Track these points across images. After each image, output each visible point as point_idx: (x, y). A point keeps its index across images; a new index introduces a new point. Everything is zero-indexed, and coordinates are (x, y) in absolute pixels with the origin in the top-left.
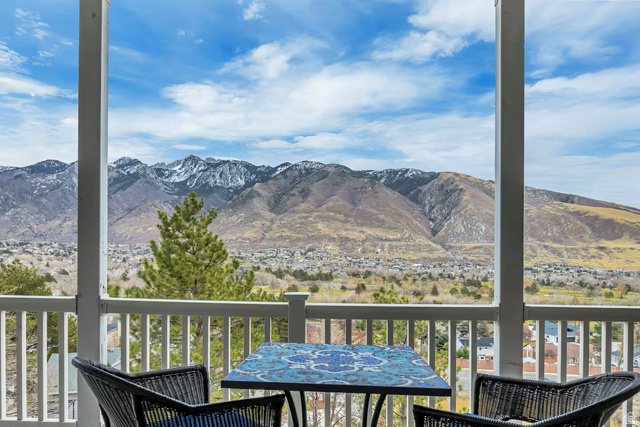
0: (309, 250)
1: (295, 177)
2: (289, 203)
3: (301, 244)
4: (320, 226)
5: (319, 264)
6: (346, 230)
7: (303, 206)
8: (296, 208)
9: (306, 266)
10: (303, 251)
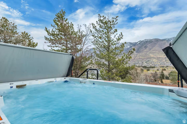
0: (148, 61)
1: (143, 44)
2: (141, 50)
3: (145, 60)
4: (151, 55)
5: (151, 64)
6: (159, 55)
7: (145, 50)
8: (143, 51)
9: (147, 65)
10: (146, 61)
